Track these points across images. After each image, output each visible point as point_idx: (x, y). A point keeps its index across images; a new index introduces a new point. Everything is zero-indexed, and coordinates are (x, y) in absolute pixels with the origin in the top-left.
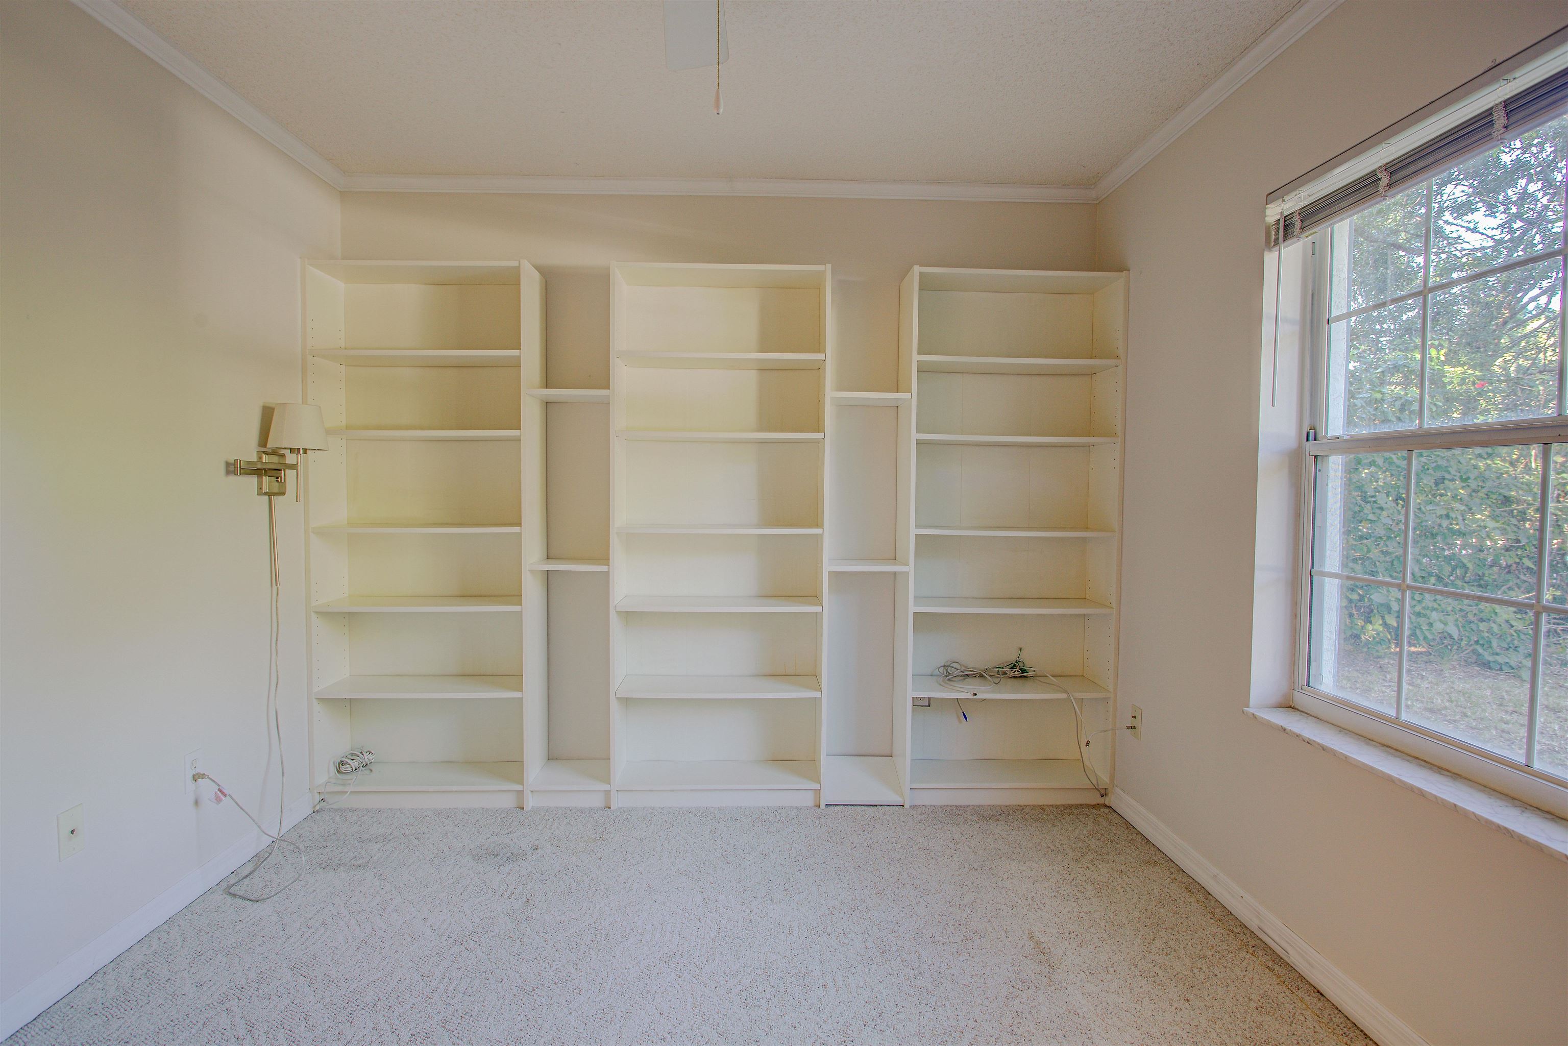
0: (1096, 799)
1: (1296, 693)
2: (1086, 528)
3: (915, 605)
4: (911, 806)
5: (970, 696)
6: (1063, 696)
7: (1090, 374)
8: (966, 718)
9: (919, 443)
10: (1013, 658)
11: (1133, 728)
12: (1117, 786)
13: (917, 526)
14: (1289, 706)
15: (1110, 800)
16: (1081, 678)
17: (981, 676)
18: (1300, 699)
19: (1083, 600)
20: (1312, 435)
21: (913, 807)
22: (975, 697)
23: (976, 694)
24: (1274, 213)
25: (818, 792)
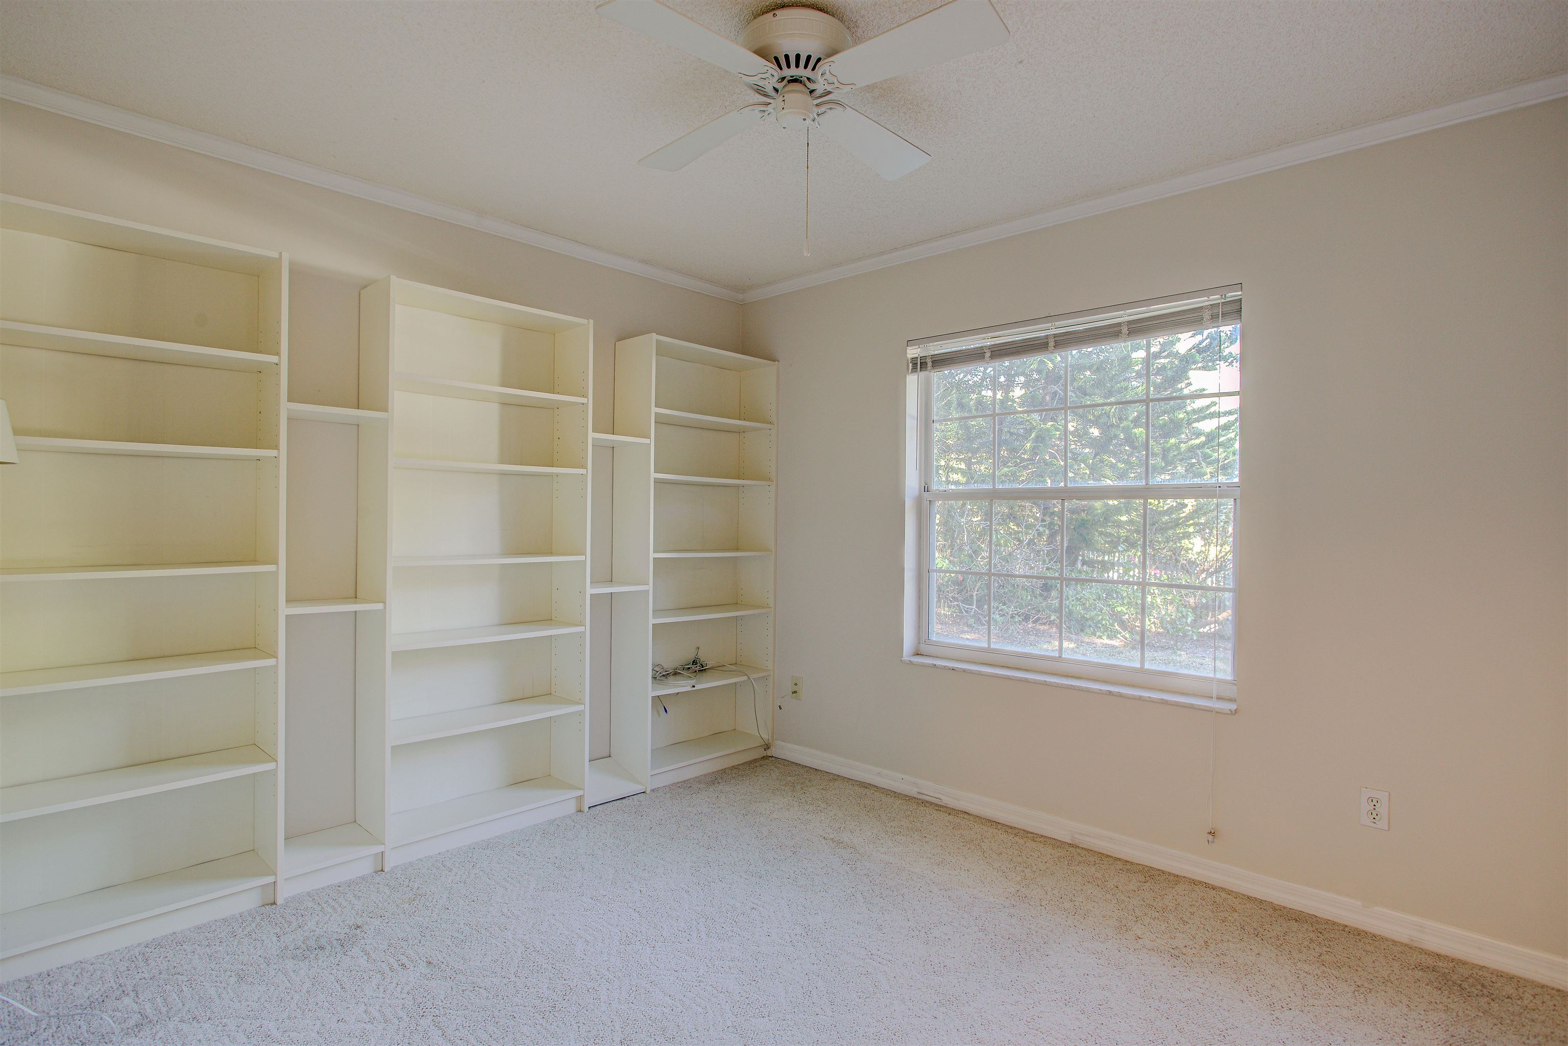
0: (761, 753)
1: (921, 645)
2: (737, 549)
3: (654, 617)
4: (651, 790)
5: (689, 689)
6: (745, 678)
7: (740, 431)
8: (666, 711)
9: (657, 481)
10: (692, 657)
11: (795, 692)
12: (776, 740)
13: (655, 552)
14: (917, 654)
15: (772, 752)
16: (737, 666)
17: (676, 674)
18: (924, 648)
19: (735, 604)
20: (927, 489)
21: (653, 791)
22: (694, 689)
23: (694, 686)
24: (913, 352)
25: (580, 798)
